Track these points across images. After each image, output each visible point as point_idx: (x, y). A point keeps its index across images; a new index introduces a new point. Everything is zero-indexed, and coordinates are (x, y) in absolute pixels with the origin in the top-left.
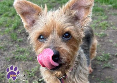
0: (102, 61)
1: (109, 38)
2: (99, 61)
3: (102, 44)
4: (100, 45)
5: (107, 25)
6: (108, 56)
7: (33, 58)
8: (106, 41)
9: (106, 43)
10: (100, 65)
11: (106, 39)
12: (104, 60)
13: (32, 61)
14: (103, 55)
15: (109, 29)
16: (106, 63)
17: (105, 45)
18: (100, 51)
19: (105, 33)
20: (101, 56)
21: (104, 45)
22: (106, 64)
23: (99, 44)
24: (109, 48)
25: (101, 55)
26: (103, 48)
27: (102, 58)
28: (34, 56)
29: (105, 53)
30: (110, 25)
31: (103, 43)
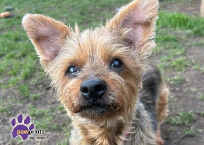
0: (179, 125)
1: (189, 86)
2: (174, 124)
3: (178, 97)
4: (174, 98)
5: (185, 63)
6: (189, 116)
7: (58, 126)
8: (184, 90)
9: (185, 94)
10: (175, 131)
11: (185, 87)
12: (184, 124)
13: (57, 130)
14: (181, 114)
15: (189, 71)
16: (186, 128)
17: (184, 98)
18: (176, 108)
19: (183, 77)
20: (177, 117)
21: (182, 97)
22: (187, 130)
23: (172, 97)
24: (191, 102)
25: (178, 115)
26: (181, 102)
27: (179, 120)
28: (59, 123)
29: (184, 111)
30: (190, 63)
31: (180, 95)
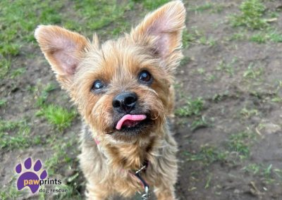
0: (188, 116)
1: (195, 66)
2: (182, 116)
3: (184, 82)
4: (180, 83)
5: (187, 36)
6: (199, 104)
7: (41, 139)
8: (191, 72)
9: (191, 77)
10: (186, 124)
11: (191, 68)
12: (193, 114)
13: (40, 145)
14: (189, 103)
15: (194, 46)
16: (197, 119)
17: (191, 82)
18: (183, 97)
19: (187, 56)
20: (185, 107)
21: (189, 81)
22: (198, 121)
23: (177, 83)
24: (199, 86)
25: (186, 104)
26: (188, 88)
27: (188, 110)
28: (41, 135)
29: (193, 98)
30: (193, 36)
31: (186, 79)
